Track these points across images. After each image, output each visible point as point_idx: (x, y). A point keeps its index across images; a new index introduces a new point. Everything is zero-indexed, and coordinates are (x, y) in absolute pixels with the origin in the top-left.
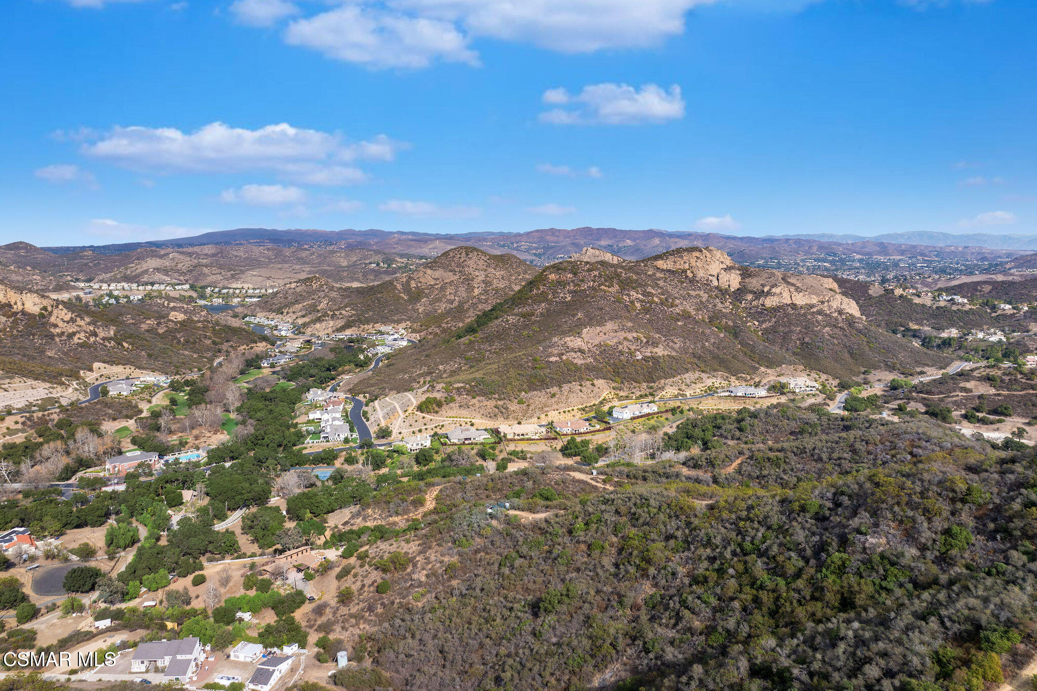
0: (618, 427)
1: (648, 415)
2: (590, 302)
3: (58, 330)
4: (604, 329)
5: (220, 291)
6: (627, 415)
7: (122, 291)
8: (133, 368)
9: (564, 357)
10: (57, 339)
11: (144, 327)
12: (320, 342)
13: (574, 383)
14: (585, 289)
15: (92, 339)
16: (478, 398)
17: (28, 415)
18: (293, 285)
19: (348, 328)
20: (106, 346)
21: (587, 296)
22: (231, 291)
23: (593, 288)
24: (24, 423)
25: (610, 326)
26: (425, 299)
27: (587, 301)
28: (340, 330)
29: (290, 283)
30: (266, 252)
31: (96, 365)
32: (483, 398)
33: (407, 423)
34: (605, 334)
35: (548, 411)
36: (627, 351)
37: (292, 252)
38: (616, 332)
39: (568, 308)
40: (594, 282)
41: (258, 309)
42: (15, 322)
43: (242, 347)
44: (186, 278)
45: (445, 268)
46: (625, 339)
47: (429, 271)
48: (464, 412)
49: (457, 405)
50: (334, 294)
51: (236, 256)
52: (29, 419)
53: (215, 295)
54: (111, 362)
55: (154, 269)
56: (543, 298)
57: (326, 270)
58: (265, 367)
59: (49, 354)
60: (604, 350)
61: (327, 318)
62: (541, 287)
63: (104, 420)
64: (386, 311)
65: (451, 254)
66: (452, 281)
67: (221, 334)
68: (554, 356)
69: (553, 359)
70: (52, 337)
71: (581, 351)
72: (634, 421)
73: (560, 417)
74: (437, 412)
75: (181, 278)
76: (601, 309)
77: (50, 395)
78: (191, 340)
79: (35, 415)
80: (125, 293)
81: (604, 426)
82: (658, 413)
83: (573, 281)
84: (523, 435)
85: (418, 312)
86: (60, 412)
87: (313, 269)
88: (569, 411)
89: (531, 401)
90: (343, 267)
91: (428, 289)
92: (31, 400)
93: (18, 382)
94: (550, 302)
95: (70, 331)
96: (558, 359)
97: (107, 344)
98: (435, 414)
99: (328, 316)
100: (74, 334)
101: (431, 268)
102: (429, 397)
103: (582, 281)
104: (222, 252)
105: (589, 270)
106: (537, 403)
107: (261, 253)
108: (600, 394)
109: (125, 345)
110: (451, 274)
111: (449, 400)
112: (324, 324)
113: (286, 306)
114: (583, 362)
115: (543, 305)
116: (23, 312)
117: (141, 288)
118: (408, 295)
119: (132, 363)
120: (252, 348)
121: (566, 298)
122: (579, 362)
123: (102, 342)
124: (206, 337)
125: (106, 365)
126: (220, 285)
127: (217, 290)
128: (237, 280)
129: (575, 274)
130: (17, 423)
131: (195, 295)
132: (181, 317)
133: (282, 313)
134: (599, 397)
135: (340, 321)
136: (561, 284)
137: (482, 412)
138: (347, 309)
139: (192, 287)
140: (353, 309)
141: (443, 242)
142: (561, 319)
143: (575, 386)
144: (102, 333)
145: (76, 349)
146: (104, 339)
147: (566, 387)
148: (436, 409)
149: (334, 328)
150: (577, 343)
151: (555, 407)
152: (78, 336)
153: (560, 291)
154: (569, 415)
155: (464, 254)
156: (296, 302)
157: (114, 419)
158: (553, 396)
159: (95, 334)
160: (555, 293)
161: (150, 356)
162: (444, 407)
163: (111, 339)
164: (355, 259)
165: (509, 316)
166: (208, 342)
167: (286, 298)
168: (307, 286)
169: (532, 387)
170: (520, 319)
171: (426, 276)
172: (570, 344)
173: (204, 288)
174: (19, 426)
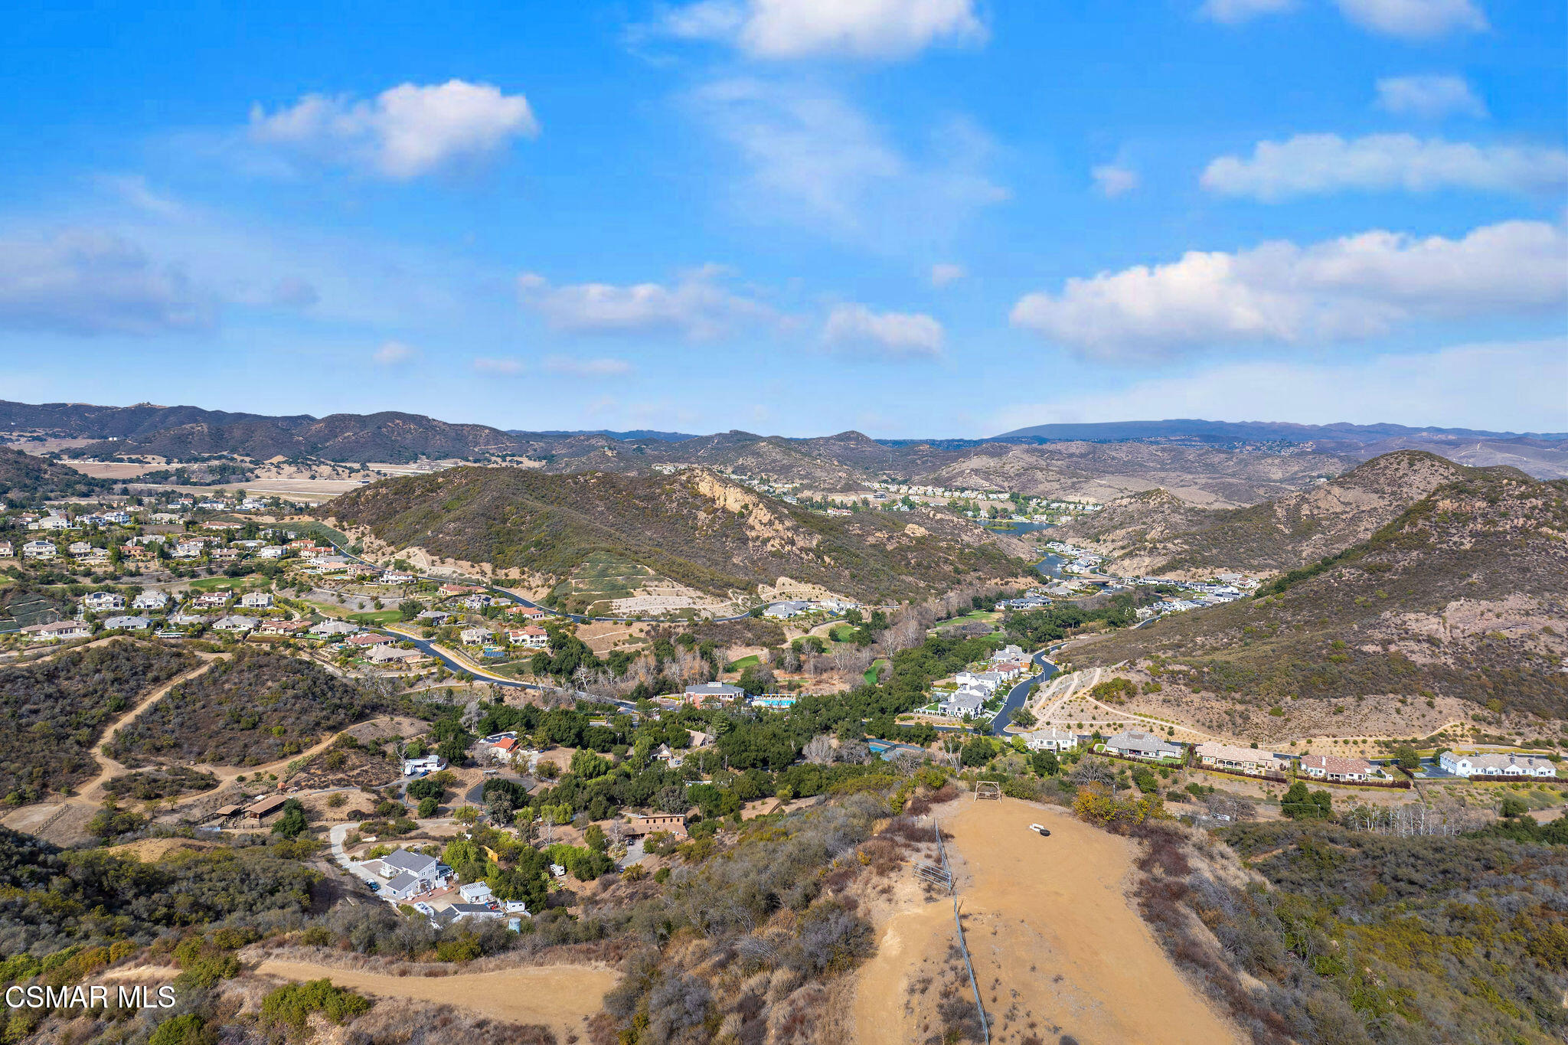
0: (1429, 787)
1: (1518, 778)
2: (1506, 555)
3: (754, 534)
4: (1497, 606)
5: (1048, 505)
6: (1464, 768)
7: (923, 497)
8: (823, 588)
9: (1393, 648)
10: (751, 544)
11: (871, 540)
12: (1119, 586)
13: (1391, 696)
14: (1505, 532)
15: (788, 548)
16: (1204, 693)
17: (654, 623)
18: (1125, 502)
19: (1171, 570)
20: (802, 558)
21: (1506, 543)
22: (1063, 505)
23: (1523, 531)
24: (648, 633)
25: (1515, 601)
26: (1319, 536)
27: (1502, 554)
28: (1162, 570)
29: (1122, 498)
30: (1159, 453)
31: (781, 580)
32: (1212, 695)
33: (1066, 712)
34: (1498, 616)
35: (1315, 736)
36: (1544, 653)
37: (1199, 455)
38: (1527, 614)
39: (1462, 561)
40: (1528, 517)
41: (1071, 533)
42: (713, 521)
43: (994, 581)
44: (1011, 484)
45: (1370, 487)
46: (1547, 630)
47: (1336, 490)
48: (1167, 711)
49: (1161, 698)
50: (1177, 518)
51: (1113, 458)
52: (654, 628)
53: (1041, 510)
54: (798, 579)
55: (972, 470)
56: (1420, 541)
57: (1230, 484)
58: (999, 611)
59: (735, 561)
60: (1488, 646)
61: (1142, 553)
62: (1420, 522)
63: (736, 643)
64: (1242, 550)
65: (1383, 463)
66: (1375, 509)
67: (970, 559)
68: (1373, 642)
69: (1369, 648)
70: (745, 540)
71: (1432, 641)
72: (1476, 784)
73: (1335, 750)
74: (1121, 703)
75: (1006, 484)
76: (1525, 570)
77: (692, 606)
78: (925, 563)
79: (662, 625)
80: (925, 499)
81: (1403, 778)
82: (1556, 780)
83: (1484, 515)
84: (1230, 763)
85: (1300, 555)
86: (688, 626)
87: (1210, 481)
88: (1355, 743)
89: (1297, 713)
90: (1274, 481)
91: (1327, 520)
92: (670, 608)
93: (665, 587)
94: (1429, 550)
95: (766, 536)
96: (1379, 649)
97: (804, 555)
98: (1118, 706)
99: (1145, 549)
100: (769, 539)
101: (1341, 485)
102: (1118, 679)
103: (1504, 515)
104: (1094, 452)
105: (1523, 496)
106: (1305, 718)
107: (1152, 454)
108: (1436, 724)
109: (827, 559)
110: (1375, 496)
111: (1150, 689)
112: (1136, 560)
113: (1108, 531)
114: (1428, 660)
115: (1415, 553)
116: (724, 510)
117: (947, 494)
118: (1292, 527)
119: (824, 584)
120: (1007, 583)
121: (1462, 544)
122: (1419, 659)
123: (798, 552)
124: (946, 561)
125: (793, 582)
126: (1053, 497)
127: (1044, 503)
128: (1077, 490)
129: (1493, 502)
130: (641, 631)
131: (1011, 507)
132: (920, 532)
133: (1098, 541)
134: (1434, 728)
135: (1161, 558)
136: (1460, 518)
137: (1197, 717)
138: (1176, 542)
139: (1014, 498)
140: (1186, 542)
141: (1491, 447)
142: (1437, 581)
143: (1392, 702)
144: (801, 542)
145: (767, 558)
146: (801, 549)
147: (1371, 700)
148: (1124, 697)
149: (1150, 568)
150: (1429, 624)
151: (1333, 730)
152: (772, 542)
153: (1454, 531)
154: (1355, 748)
155: (1405, 464)
156: (1121, 525)
157: (748, 645)
158: (1339, 711)
159: (792, 543)
160: (1445, 533)
161: (853, 577)
162: (1139, 697)
163: (810, 550)
164: (1296, 468)
165: (1346, 567)
166: (948, 568)
167: (1111, 519)
168: (1143, 503)
169: (1306, 691)
170: (1362, 575)
171: (1330, 497)
172: (1414, 626)
173: (1028, 499)
174: (643, 635)
